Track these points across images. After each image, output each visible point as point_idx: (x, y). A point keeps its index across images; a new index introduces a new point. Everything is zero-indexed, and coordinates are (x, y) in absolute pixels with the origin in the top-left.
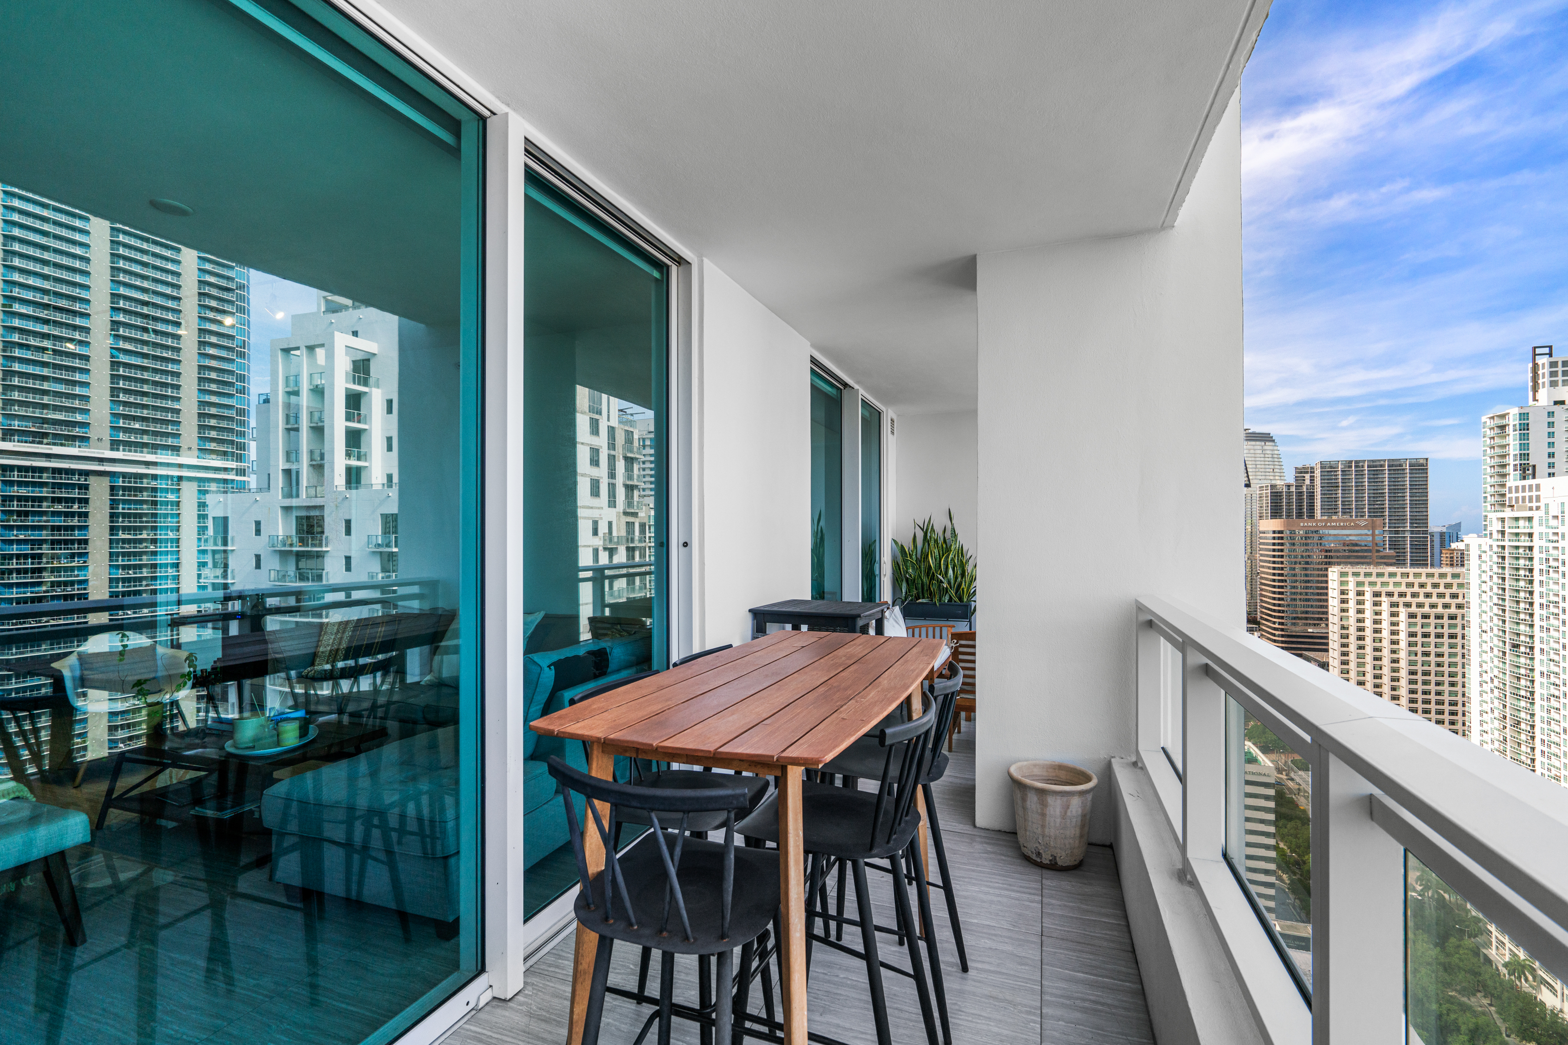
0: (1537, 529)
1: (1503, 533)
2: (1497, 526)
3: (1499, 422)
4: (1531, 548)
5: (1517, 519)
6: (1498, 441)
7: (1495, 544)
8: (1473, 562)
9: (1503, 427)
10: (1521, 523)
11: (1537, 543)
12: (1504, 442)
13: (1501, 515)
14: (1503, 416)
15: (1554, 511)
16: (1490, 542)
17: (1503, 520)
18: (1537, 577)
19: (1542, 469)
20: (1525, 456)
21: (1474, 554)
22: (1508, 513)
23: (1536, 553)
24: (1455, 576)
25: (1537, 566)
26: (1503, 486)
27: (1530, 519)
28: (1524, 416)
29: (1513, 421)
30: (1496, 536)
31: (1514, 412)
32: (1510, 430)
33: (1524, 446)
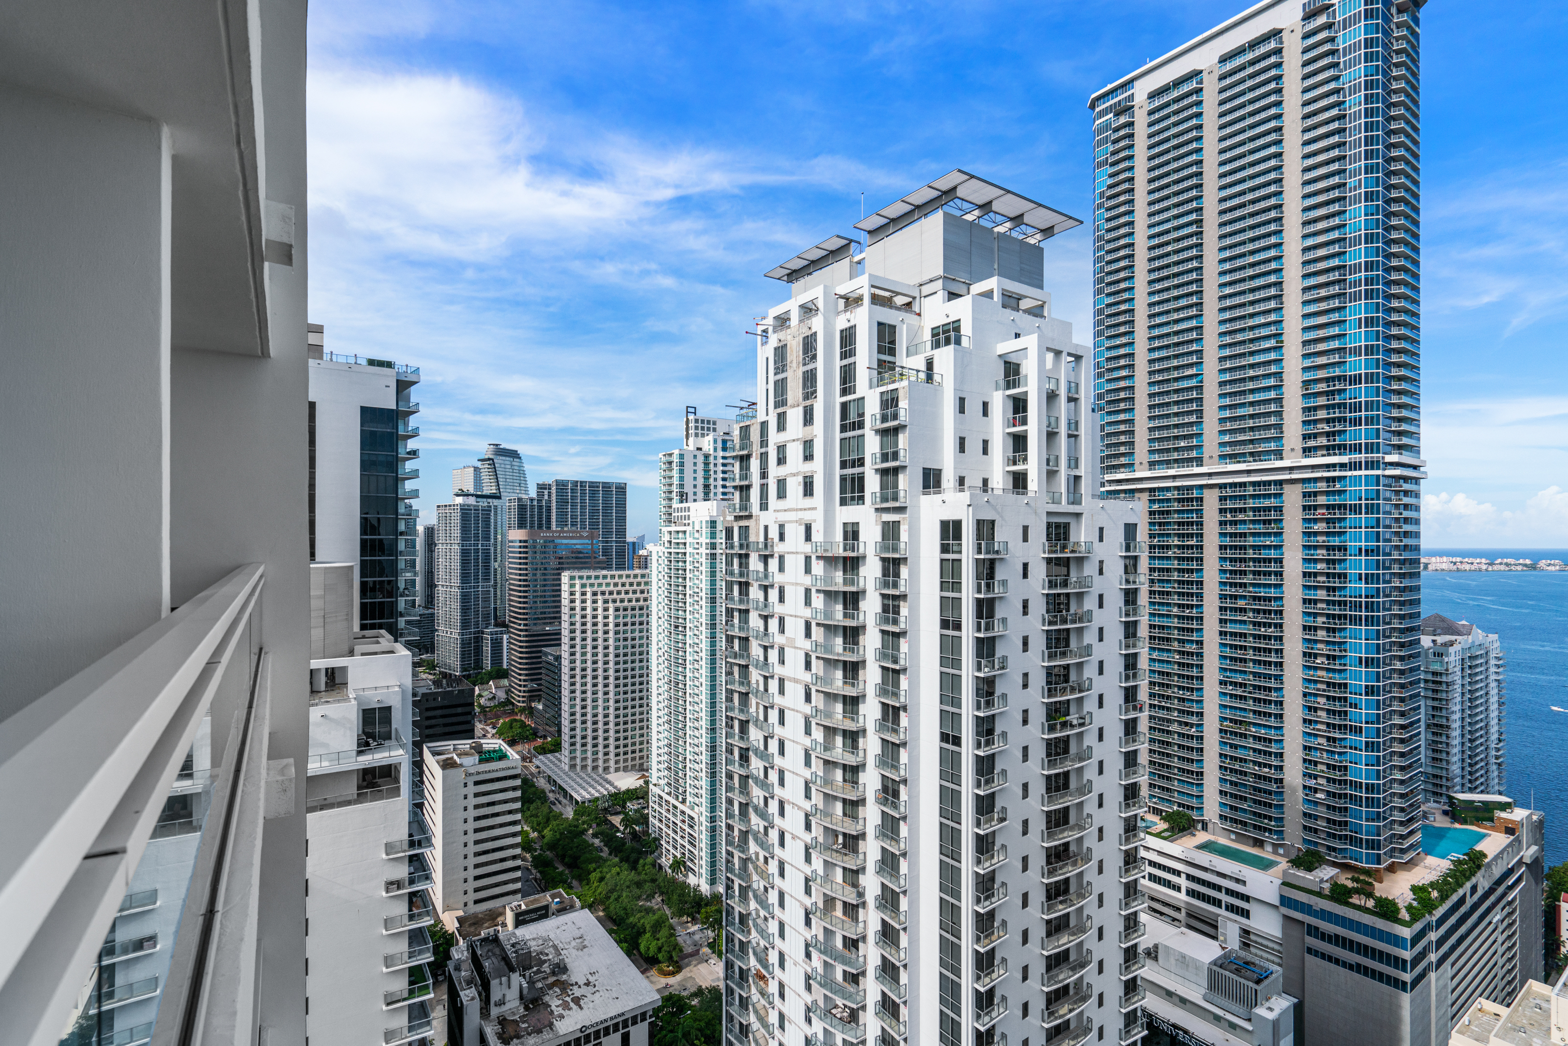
0: (689, 540)
1: (670, 542)
2: (666, 538)
3: (668, 459)
4: (685, 554)
5: (678, 532)
6: (668, 473)
7: (666, 551)
8: (654, 565)
9: (670, 463)
10: (680, 535)
11: (689, 550)
12: (670, 474)
13: (669, 529)
14: (670, 455)
15: (697, 528)
16: (664, 549)
17: (670, 533)
18: (688, 575)
19: (691, 497)
20: (681, 486)
21: (654, 557)
22: (673, 528)
23: (688, 559)
24: (643, 576)
25: (688, 567)
26: (670, 507)
27: (685, 532)
28: (681, 456)
29: (675, 459)
30: (667, 545)
31: (676, 452)
32: (674, 465)
33: (681, 479)
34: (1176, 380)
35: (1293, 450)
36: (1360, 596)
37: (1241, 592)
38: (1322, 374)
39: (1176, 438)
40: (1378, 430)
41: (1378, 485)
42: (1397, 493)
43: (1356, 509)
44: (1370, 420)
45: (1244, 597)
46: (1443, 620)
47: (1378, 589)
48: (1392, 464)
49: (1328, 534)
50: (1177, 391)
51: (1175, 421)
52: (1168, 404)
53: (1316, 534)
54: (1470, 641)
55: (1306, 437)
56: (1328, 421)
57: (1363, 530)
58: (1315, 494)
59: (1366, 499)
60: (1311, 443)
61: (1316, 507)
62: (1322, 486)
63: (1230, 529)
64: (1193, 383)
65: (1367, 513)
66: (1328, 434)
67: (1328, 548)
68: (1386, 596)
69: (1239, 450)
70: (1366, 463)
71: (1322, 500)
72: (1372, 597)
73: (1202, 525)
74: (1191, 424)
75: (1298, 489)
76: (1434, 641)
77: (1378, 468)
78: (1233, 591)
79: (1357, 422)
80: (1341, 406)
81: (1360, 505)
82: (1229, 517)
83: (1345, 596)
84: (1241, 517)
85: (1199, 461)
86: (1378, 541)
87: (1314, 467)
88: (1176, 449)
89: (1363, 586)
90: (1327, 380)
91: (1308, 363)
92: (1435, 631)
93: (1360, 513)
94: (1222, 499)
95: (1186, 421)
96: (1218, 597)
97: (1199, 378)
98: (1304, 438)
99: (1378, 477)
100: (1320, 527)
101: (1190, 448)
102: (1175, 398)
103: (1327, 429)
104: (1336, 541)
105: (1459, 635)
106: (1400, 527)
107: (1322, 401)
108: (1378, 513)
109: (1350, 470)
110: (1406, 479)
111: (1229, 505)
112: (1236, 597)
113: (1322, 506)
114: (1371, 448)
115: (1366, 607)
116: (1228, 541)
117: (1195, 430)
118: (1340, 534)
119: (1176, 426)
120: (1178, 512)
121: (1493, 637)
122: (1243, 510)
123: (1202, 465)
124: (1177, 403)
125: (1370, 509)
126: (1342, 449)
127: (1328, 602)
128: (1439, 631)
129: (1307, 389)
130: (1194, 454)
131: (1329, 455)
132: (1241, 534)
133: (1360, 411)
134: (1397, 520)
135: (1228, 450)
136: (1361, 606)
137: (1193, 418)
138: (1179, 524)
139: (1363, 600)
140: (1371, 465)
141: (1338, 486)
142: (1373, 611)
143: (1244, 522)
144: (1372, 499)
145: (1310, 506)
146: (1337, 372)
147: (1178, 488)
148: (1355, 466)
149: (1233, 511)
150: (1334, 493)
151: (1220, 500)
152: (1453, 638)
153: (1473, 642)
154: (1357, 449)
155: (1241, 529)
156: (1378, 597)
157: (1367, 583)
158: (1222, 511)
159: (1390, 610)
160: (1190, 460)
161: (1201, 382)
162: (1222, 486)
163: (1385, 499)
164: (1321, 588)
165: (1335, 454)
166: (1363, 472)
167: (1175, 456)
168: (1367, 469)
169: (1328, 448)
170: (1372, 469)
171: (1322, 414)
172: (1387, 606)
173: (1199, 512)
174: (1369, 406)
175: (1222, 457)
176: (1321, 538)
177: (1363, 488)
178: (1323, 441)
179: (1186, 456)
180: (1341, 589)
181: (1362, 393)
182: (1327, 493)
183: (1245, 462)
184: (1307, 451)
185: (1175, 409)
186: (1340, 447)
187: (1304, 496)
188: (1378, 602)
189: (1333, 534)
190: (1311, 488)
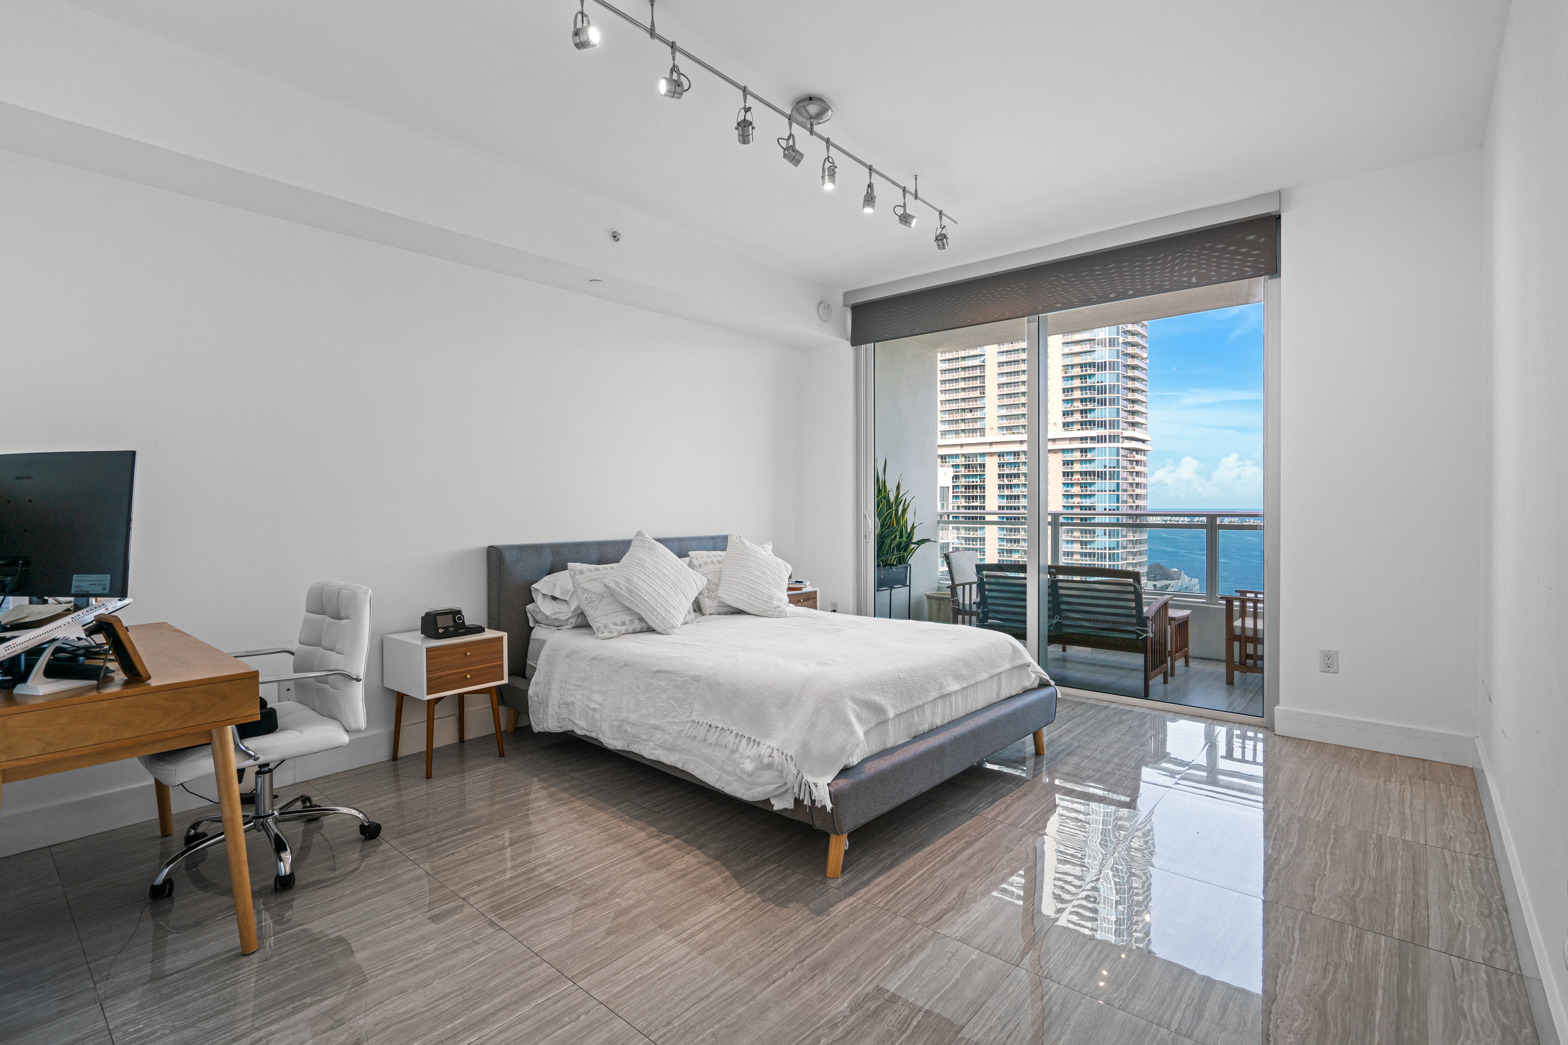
34: (964, 358)
35: (1055, 424)
36: (1105, 549)
37: (1015, 546)
38: (1077, 360)
39: (963, 410)
40: (1118, 409)
41: (1118, 455)
42: (1131, 462)
43: (1101, 475)
44: (1113, 401)
45: (1018, 551)
46: (1161, 568)
47: (1118, 542)
48: (1127, 438)
49: (1081, 496)
50: (964, 369)
51: (962, 395)
52: (957, 380)
53: (1072, 496)
54: (1180, 585)
55: (1066, 413)
56: (1082, 400)
57: (1107, 493)
58: (1072, 462)
59: (1110, 467)
60: (1069, 419)
61: (1072, 474)
62: (1077, 455)
63: (1007, 492)
64: (976, 362)
65: (1110, 479)
66: (1082, 412)
67: (1081, 508)
68: (1124, 548)
69: (1014, 423)
70: (1110, 436)
71: (1077, 467)
72: (1114, 549)
73: (984, 488)
74: (975, 399)
75: (1060, 457)
76: (1155, 586)
77: (1118, 442)
78: (1008, 546)
79: (1102, 402)
80: (1091, 388)
81: (1105, 472)
82: (1006, 482)
83: (1094, 549)
84: (1015, 481)
85: (982, 431)
86: (1118, 502)
87: (1071, 439)
88: (963, 420)
89: (1107, 539)
90: (1082, 366)
91: (1067, 350)
92: (1155, 577)
93: (1105, 479)
94: (1001, 465)
95: (972, 396)
96: (997, 551)
97: (982, 358)
98: (1064, 415)
99: (1118, 448)
100: (1076, 490)
101: (975, 420)
102: (962, 374)
103: (1081, 407)
104: (1087, 502)
105: (1172, 580)
106: (1133, 491)
107: (1077, 383)
108: (1118, 479)
109: (1098, 442)
110: (1137, 451)
111: (1007, 471)
112: (1010, 552)
113: (1077, 472)
114: (1113, 424)
115: (1109, 558)
116: (1004, 502)
117: (979, 404)
118: (1090, 496)
119: (963, 400)
120: (965, 476)
121: (1195, 581)
122: (1017, 476)
123: (984, 435)
124: (964, 379)
125: (1113, 475)
126: (1092, 423)
127: (1082, 554)
128: (1158, 577)
129: (1066, 373)
130: (978, 425)
131: (1082, 429)
132: (1015, 496)
133: (1105, 393)
134: (1131, 484)
135: (1005, 423)
136: (1105, 557)
137: (977, 394)
138: (966, 487)
139: (1107, 551)
140: (1113, 438)
141: (1089, 456)
142: (1114, 561)
143: (1018, 486)
144: (1114, 467)
145: (1068, 472)
146: (1088, 359)
147: (964, 456)
148: (1101, 439)
149: (1010, 476)
150: (1086, 461)
151: (999, 467)
152: (1168, 582)
153: (1182, 585)
154: (1102, 424)
155: (1015, 492)
156: (1118, 549)
157: (1110, 537)
158: (1001, 476)
159: (1126, 559)
160: (974, 430)
161: (984, 362)
162: (1001, 455)
163: (1123, 468)
164: (1077, 541)
165: (1087, 429)
166: (1108, 445)
167: (962, 426)
168: (1110, 442)
169: (1082, 423)
170: (1114, 442)
171: (1077, 394)
172: (1124, 557)
173: (982, 477)
174: (1112, 388)
175: (1001, 428)
176: (1076, 500)
177: (1107, 458)
178: (1077, 417)
179: (971, 427)
180: (1091, 542)
181: (1106, 378)
182: (1081, 462)
183: (1018, 433)
184: (1066, 425)
185: (962, 385)
186: (1090, 422)
187: (1064, 464)
188: (1118, 554)
189: (1085, 496)
190: (1069, 457)
